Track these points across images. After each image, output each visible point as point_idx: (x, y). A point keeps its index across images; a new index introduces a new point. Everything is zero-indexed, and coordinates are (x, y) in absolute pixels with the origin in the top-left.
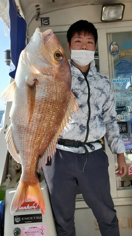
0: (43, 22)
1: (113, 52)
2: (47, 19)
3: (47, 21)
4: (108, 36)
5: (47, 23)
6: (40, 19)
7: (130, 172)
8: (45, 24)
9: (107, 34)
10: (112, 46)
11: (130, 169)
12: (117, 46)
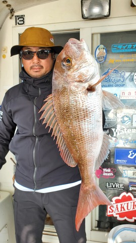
0: (18, 21)
1: (98, 58)
2: (22, 17)
3: (22, 19)
4: (95, 37)
5: (22, 22)
6: (14, 17)
7: (110, 212)
8: (20, 23)
9: (92, 34)
10: (98, 50)
11: (110, 208)
12: (105, 51)
